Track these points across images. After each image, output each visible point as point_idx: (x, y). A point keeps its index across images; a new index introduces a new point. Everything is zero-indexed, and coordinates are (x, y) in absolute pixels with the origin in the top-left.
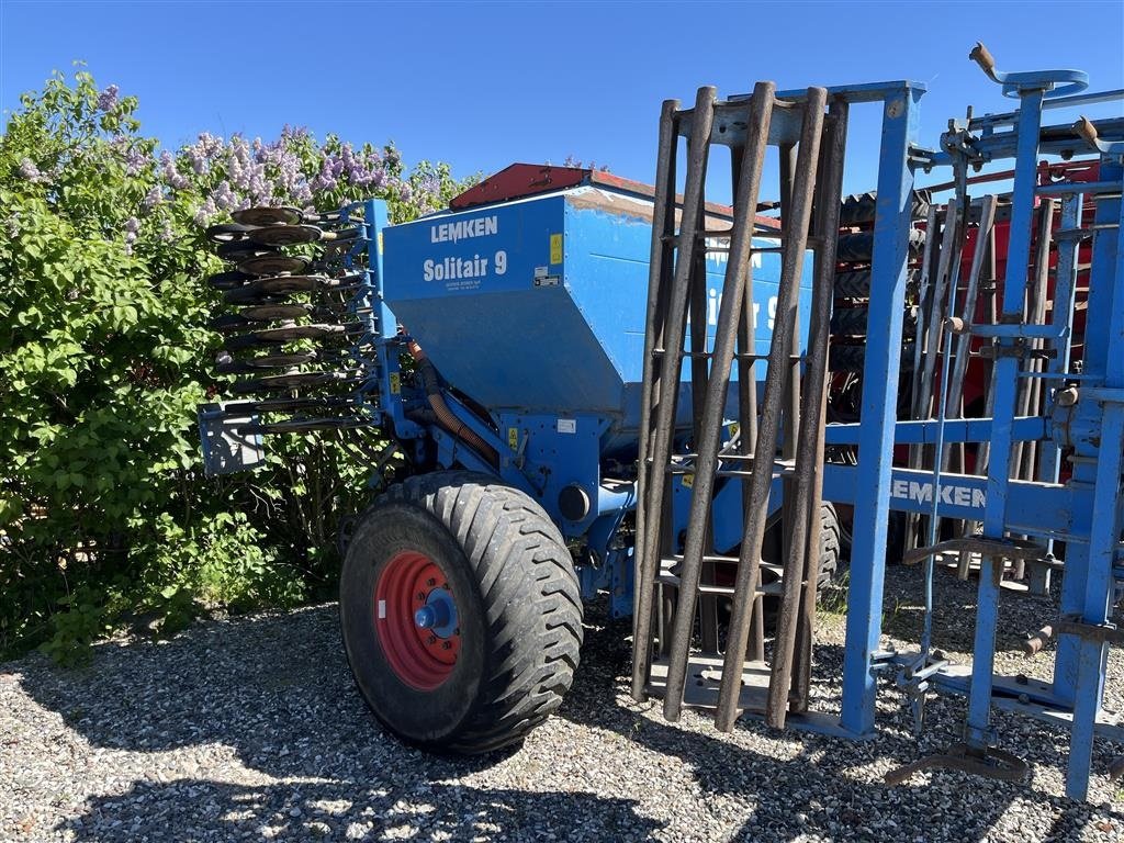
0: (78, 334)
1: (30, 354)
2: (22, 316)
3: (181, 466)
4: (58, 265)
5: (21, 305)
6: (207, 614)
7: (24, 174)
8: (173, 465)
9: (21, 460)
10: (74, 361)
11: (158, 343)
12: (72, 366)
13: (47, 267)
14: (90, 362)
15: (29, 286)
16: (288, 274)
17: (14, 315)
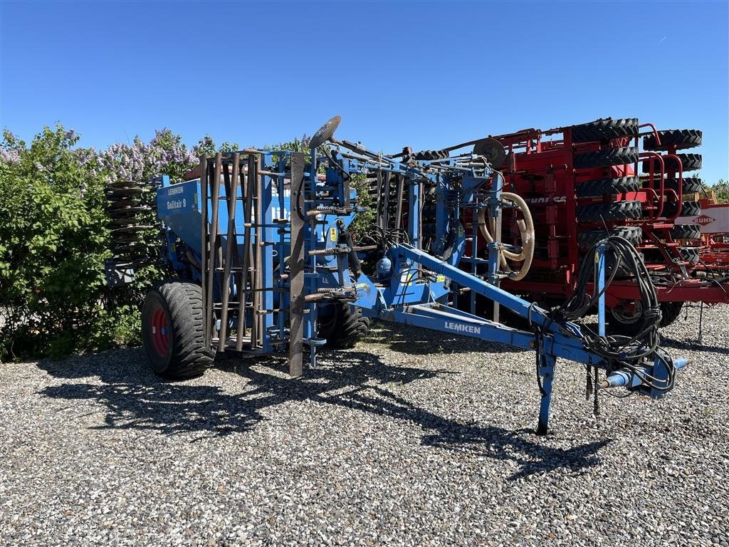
0: (56, 231)
1: (38, 240)
2: (34, 226)
3: (102, 284)
4: (47, 206)
5: (34, 221)
6: (118, 346)
7: (37, 168)
8: (99, 283)
9: (38, 282)
10: (56, 242)
11: (91, 235)
12: (55, 244)
13: (43, 206)
14: (63, 242)
15: (37, 215)
16: (129, 207)
17: (31, 226)
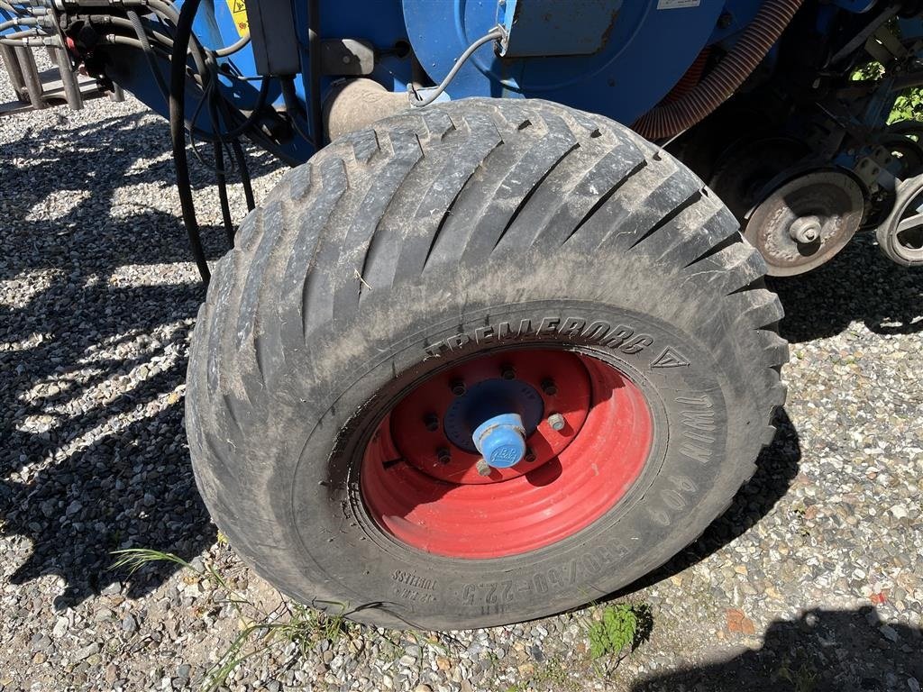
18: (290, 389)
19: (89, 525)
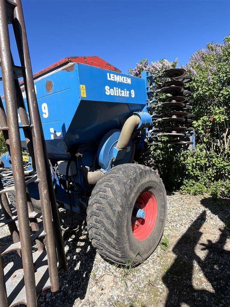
18: (127, 205)
19: (56, 296)
